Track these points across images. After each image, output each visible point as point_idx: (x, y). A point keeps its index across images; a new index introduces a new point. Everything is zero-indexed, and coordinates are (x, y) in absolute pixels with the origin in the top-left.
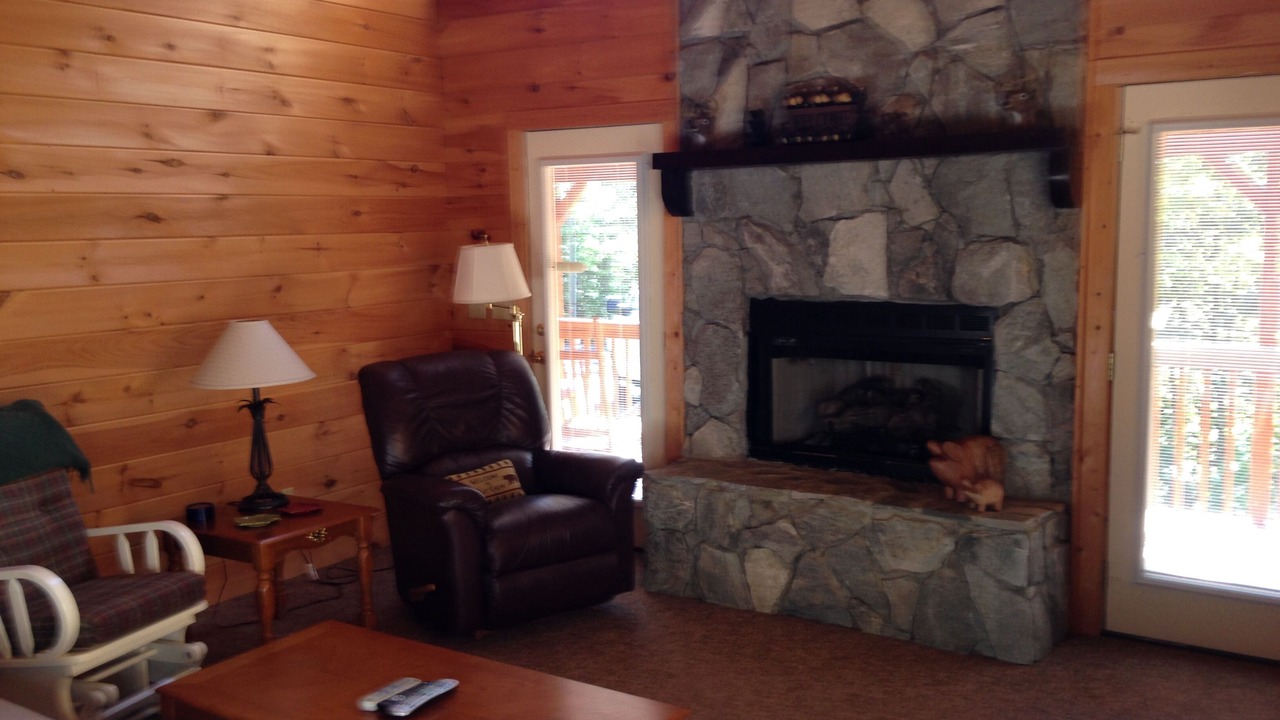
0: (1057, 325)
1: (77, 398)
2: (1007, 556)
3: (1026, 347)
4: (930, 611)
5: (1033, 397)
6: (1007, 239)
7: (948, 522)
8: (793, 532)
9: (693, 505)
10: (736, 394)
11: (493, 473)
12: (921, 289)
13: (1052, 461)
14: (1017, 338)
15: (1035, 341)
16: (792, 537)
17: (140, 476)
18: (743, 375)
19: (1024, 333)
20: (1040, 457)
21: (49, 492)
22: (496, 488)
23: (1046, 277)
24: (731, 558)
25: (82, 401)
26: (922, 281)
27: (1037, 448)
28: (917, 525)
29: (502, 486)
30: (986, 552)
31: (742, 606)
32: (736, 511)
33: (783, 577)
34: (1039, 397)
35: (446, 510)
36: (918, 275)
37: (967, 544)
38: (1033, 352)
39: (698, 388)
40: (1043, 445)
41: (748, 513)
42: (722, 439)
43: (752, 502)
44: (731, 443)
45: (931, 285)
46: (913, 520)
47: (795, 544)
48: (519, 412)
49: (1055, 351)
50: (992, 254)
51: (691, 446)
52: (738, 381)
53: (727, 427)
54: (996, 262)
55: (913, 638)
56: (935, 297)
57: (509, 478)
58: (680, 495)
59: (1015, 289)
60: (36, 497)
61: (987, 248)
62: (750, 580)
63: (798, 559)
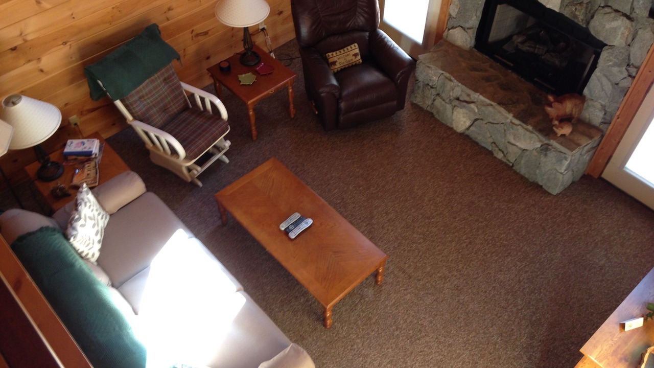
0: (632, 61)
1: (170, 9)
2: (560, 161)
3: (613, 66)
4: (523, 162)
5: (608, 87)
6: (625, 15)
7: (541, 137)
8: (476, 111)
9: (437, 79)
10: (474, 21)
11: (348, 53)
12: (576, 16)
13: (605, 114)
14: (611, 61)
15: (619, 66)
16: (475, 111)
17: (199, 32)
18: (479, 14)
19: (615, 60)
20: (600, 111)
21: (166, 75)
22: (349, 61)
23: (636, 40)
24: (449, 107)
25: (172, 10)
26: (577, 13)
27: (601, 107)
28: (528, 133)
29: (352, 60)
30: (552, 155)
31: (449, 124)
32: (455, 90)
33: (468, 123)
34: (611, 87)
35: (322, 93)
36: (576, 9)
37: (545, 149)
38: (615, 70)
39: (457, 10)
40: (603, 107)
41: (459, 93)
42: (463, 38)
43: (462, 91)
44: (466, 41)
45: (581, 17)
46: (527, 130)
47: (475, 115)
48: (366, 15)
49: (625, 74)
50: (614, 19)
51: (448, 34)
52: (476, 16)
53: (466, 34)
54: (615, 24)
55: (513, 166)
56: (581, 24)
57: (356, 55)
58: (432, 72)
59: (618, 41)
60: (162, 79)
61: (613, 15)
62: (454, 118)
63: (476, 120)
